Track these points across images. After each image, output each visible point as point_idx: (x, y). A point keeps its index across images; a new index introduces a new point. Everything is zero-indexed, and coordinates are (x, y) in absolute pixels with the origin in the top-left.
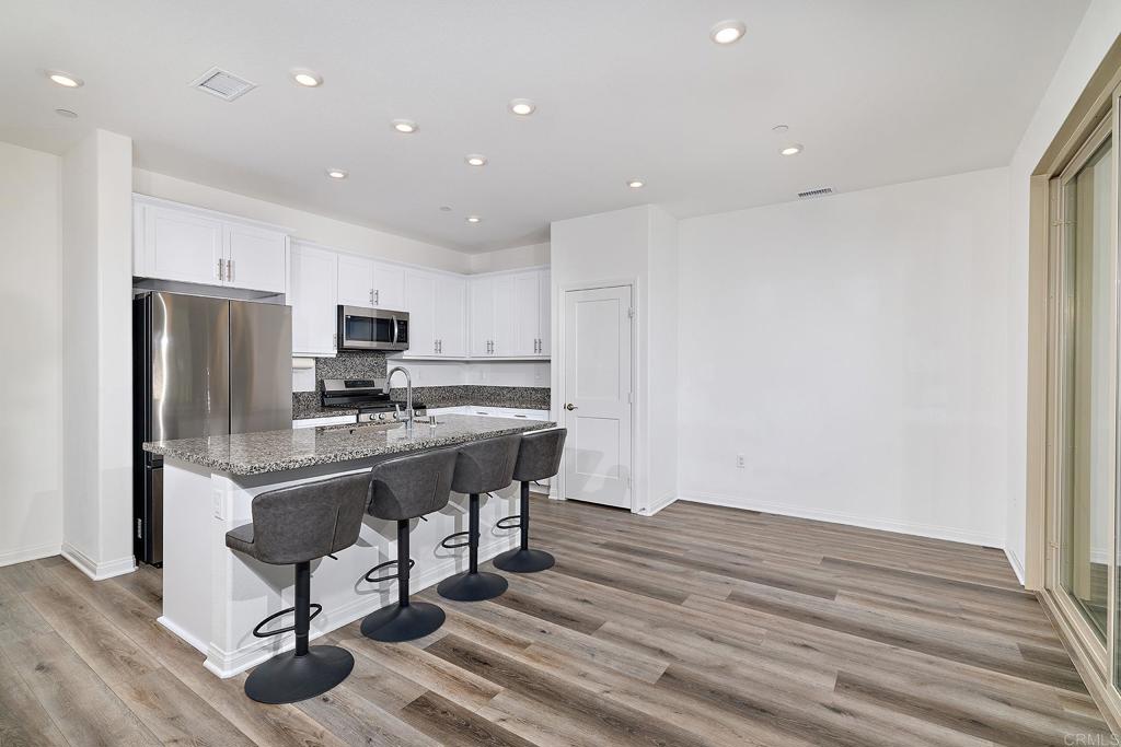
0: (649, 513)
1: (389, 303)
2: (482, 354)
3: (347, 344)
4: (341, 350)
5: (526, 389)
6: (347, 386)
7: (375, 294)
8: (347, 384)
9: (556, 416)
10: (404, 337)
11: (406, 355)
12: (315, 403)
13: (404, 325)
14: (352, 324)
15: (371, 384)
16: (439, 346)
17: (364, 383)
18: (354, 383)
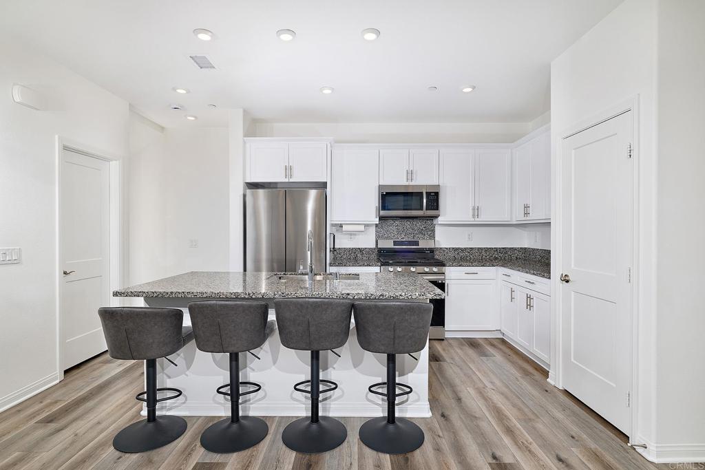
1: (423, 180)
3: (382, 213)
4: (382, 218)
6: (394, 245)
7: (410, 174)
8: (395, 243)
10: (435, 205)
12: (374, 256)
13: (435, 195)
14: (388, 198)
15: (417, 243)
16: (476, 211)
17: (410, 243)
18: (402, 243)
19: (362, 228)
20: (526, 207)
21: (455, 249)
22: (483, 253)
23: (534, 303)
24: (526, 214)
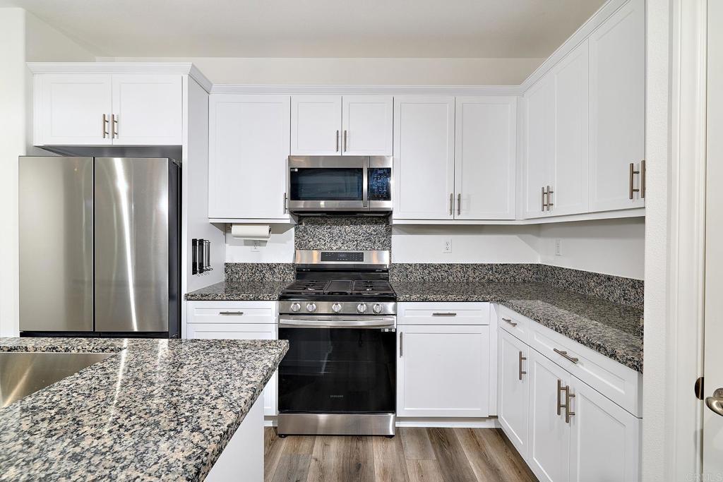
6: (323, 259)
7: (342, 138)
8: (324, 256)
14: (304, 180)
15: (360, 257)
16: (456, 202)
17: (349, 256)
18: (334, 256)
19: (264, 230)
20: (547, 193)
21: (424, 267)
22: (470, 272)
23: (578, 405)
24: (547, 205)
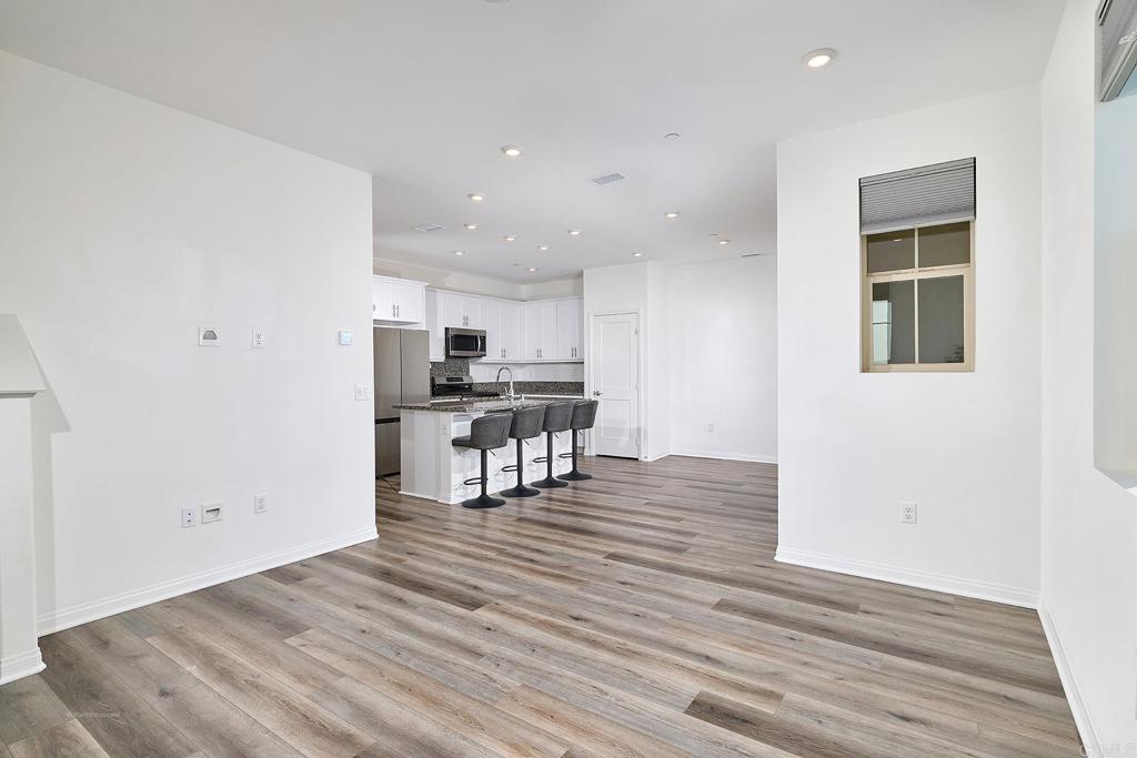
0: (649, 460)
1: (474, 325)
2: (534, 359)
3: (452, 353)
4: (448, 357)
5: (564, 383)
6: (448, 381)
7: (466, 319)
9: (588, 395)
10: (483, 348)
11: (484, 359)
13: (484, 339)
